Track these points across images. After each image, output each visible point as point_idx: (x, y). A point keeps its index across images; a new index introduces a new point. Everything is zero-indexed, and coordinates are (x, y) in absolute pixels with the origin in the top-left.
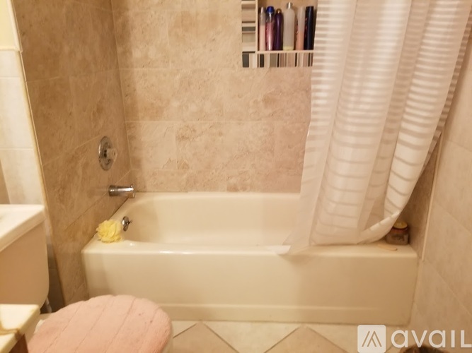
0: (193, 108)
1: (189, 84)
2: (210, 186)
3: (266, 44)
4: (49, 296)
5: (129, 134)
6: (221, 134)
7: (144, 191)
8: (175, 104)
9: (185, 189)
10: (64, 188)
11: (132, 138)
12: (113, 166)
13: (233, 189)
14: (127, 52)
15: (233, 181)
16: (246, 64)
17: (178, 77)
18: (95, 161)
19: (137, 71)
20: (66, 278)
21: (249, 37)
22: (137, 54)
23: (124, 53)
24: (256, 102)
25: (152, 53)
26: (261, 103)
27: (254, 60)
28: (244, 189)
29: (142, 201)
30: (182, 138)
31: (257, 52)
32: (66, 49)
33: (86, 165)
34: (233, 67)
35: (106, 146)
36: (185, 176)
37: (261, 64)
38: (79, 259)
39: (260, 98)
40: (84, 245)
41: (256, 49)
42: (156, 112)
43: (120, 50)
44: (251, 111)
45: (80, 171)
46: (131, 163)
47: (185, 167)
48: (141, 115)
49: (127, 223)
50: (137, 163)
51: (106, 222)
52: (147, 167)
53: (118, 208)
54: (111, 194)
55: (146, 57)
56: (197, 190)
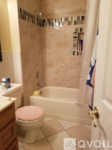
0: (60, 65)
1: (59, 59)
2: (63, 86)
3: (80, 49)
4: (21, 105)
5: (44, 71)
6: (66, 72)
7: (46, 85)
8: (55, 64)
9: (57, 86)
10: (27, 82)
11: (45, 72)
12: (39, 78)
13: (69, 87)
14: (45, 51)
15: (69, 85)
16: (74, 54)
17: (57, 57)
18: (35, 76)
19: (47, 55)
20: (25, 102)
21: (75, 47)
22: (47, 51)
23: (44, 51)
24: (76, 64)
25: (51, 51)
26: (78, 64)
27: (76, 53)
28: (72, 87)
29: (46, 88)
30: (57, 72)
31: (77, 51)
32: (30, 51)
33: (32, 77)
34: (71, 55)
35: (38, 73)
36: (57, 82)
37: (78, 54)
38: (29, 99)
39: (77, 63)
40: (30, 96)
41: (76, 50)
42: (51, 66)
43: (43, 50)
44: (75, 66)
45: (31, 79)
46: (44, 78)
47: (57, 80)
48: (47, 66)
49: (41, 93)
50: (45, 78)
51: (35, 91)
52: (48, 79)
53: (40, 89)
54: (38, 85)
55: (49, 52)
56: (60, 87)
